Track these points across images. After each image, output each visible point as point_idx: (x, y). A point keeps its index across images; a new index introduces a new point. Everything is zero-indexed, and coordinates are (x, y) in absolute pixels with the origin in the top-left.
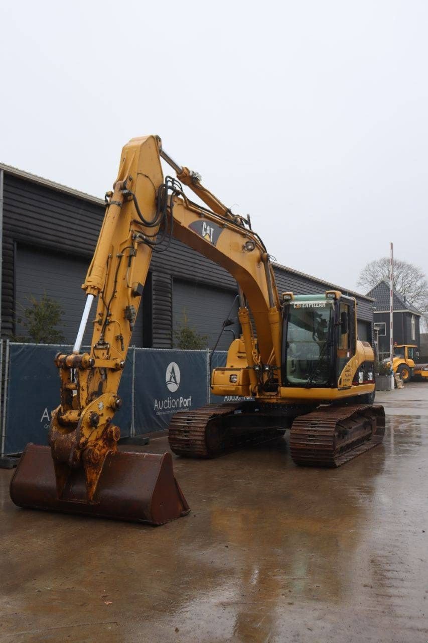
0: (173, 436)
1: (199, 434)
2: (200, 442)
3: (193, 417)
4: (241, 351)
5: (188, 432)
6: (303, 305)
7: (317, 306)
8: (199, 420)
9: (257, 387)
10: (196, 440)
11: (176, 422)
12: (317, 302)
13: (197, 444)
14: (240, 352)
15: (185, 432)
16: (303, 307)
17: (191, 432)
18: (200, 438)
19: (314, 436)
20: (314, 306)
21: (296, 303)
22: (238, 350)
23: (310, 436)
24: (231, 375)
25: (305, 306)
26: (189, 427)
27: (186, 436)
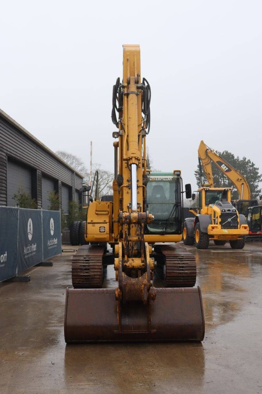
0: (75, 274)
1: (97, 270)
2: (98, 277)
3: (89, 258)
4: (98, 210)
5: (88, 269)
6: (156, 179)
7: (166, 180)
8: (95, 260)
9: (119, 235)
10: (95, 275)
11: (77, 263)
12: (166, 177)
13: (95, 278)
14: (96, 211)
15: (86, 269)
16: (156, 180)
17: (90, 269)
18: (99, 273)
19: (183, 267)
20: (164, 180)
21: (151, 177)
22: (95, 210)
23: (180, 267)
24: (100, 227)
25: (158, 179)
26: (88, 266)
27: (86, 273)
